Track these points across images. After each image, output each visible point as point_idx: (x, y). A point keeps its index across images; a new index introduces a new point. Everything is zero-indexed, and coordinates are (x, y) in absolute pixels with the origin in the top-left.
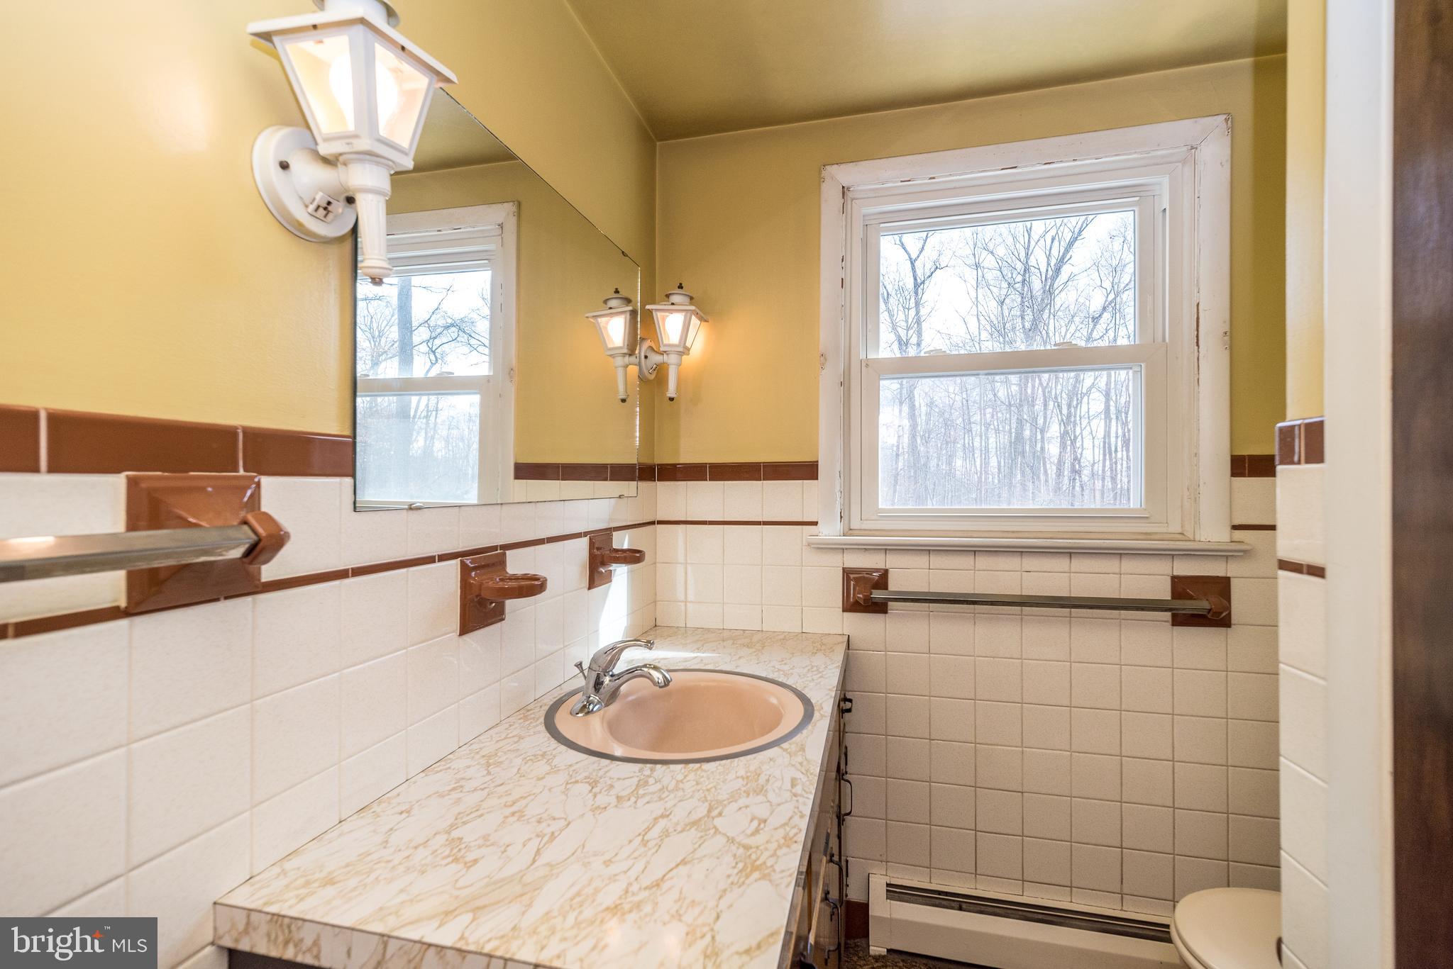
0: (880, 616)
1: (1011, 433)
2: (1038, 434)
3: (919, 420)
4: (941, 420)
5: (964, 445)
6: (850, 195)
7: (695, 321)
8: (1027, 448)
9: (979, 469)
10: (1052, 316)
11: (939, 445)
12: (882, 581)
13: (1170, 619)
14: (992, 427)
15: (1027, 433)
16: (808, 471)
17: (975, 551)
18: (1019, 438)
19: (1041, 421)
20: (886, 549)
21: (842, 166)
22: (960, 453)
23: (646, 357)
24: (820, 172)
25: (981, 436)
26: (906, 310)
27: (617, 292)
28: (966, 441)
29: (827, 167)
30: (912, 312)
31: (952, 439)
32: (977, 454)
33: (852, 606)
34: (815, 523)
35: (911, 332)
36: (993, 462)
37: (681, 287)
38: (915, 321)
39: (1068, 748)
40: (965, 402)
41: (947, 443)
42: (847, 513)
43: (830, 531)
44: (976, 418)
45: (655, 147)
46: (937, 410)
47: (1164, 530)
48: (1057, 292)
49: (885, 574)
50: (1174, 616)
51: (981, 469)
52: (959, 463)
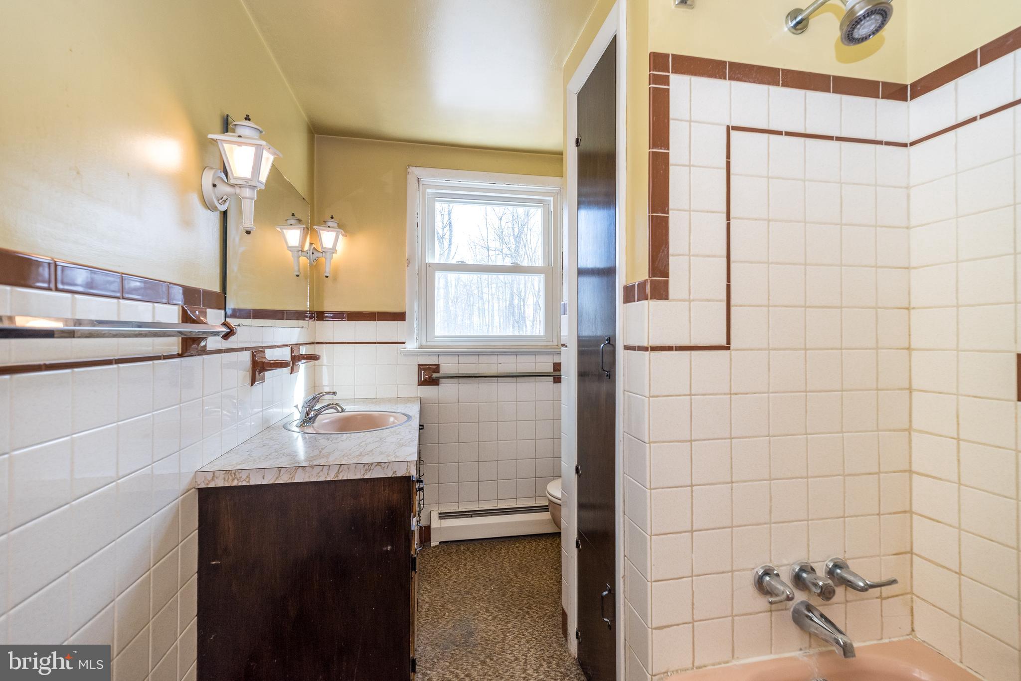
0: (436, 387)
1: (506, 301)
2: (522, 302)
3: (450, 289)
4: (465, 290)
5: (479, 307)
6: (421, 183)
7: (341, 236)
8: (516, 311)
9: (487, 323)
10: (529, 230)
11: (463, 307)
12: (436, 368)
13: (553, 380)
14: (496, 296)
15: (516, 302)
16: (400, 317)
17: (478, 354)
18: (511, 304)
19: (523, 294)
20: (439, 354)
21: (418, 168)
22: (476, 313)
23: (313, 253)
24: (406, 169)
25: (489, 302)
26: (443, 216)
27: (293, 215)
28: (480, 305)
29: (410, 167)
30: (446, 218)
31: (472, 303)
32: (486, 312)
33: (422, 383)
34: (404, 343)
35: (446, 230)
36: (496, 318)
37: (332, 217)
38: (448, 223)
39: (516, 439)
40: (479, 280)
41: (468, 306)
42: (420, 337)
43: (412, 345)
44: (485, 290)
45: (314, 137)
46: (462, 283)
47: (551, 344)
48: (531, 216)
49: (438, 366)
50: (554, 378)
51: (489, 322)
52: (476, 319)
